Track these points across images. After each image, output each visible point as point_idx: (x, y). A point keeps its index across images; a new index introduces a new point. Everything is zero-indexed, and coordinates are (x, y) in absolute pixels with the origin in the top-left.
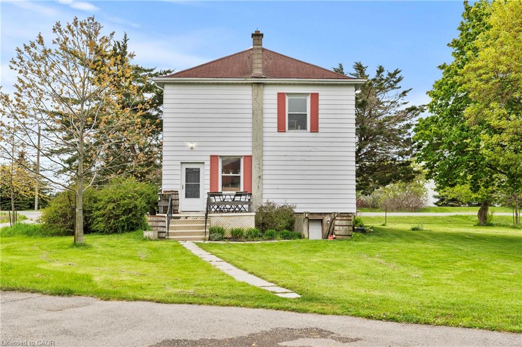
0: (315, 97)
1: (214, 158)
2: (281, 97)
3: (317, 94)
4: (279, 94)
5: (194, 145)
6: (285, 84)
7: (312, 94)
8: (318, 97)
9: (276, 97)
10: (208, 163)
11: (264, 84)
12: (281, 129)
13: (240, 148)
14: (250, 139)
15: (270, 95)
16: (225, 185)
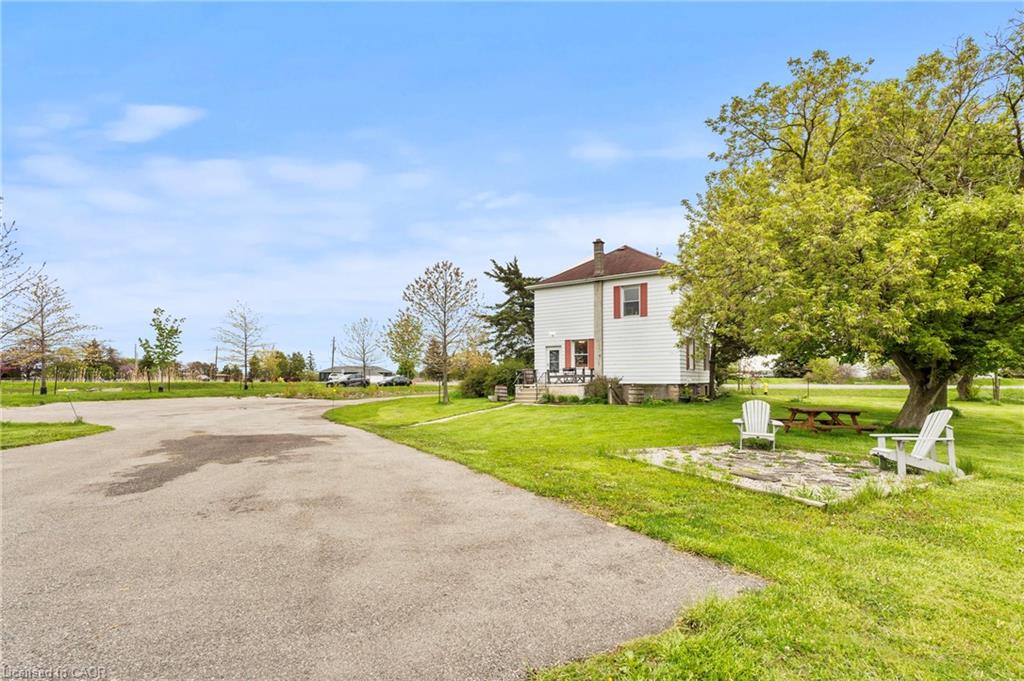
0: (645, 286)
1: (568, 342)
2: (617, 289)
3: (646, 284)
4: (615, 288)
5: (554, 333)
6: (619, 279)
7: (642, 285)
8: (646, 288)
9: (612, 290)
10: (563, 346)
11: (603, 281)
12: (617, 315)
13: (585, 333)
14: (592, 326)
15: (608, 289)
16: (578, 363)
